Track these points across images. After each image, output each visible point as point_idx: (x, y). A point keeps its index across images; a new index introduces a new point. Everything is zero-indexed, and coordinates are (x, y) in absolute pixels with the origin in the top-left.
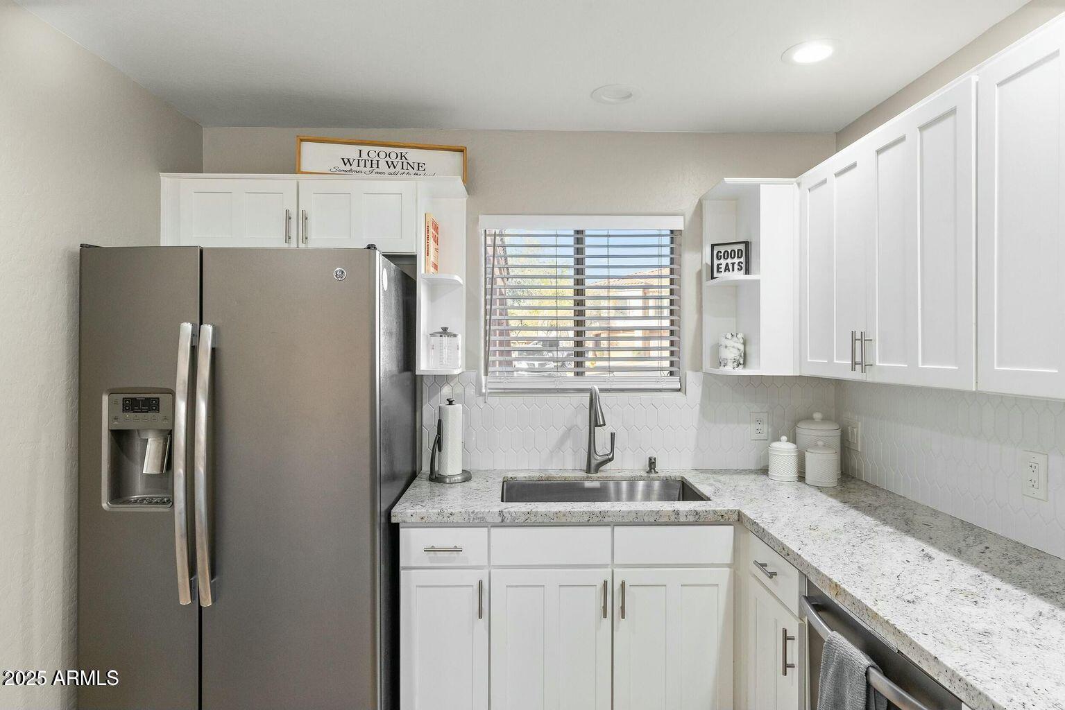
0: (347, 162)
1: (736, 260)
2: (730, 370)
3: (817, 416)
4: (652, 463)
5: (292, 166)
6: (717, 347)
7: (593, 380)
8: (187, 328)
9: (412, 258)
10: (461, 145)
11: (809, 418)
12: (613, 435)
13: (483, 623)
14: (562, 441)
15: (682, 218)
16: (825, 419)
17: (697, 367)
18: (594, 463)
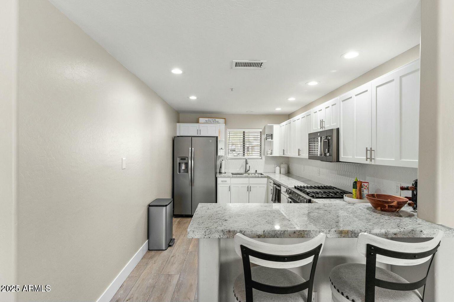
0: (206, 121)
1: (270, 137)
2: (269, 155)
3: (284, 163)
4: (256, 171)
5: (198, 122)
6: (267, 152)
7: (246, 157)
8: (190, 148)
9: (218, 137)
10: (225, 118)
11: (283, 164)
12: (249, 166)
13: (229, 192)
14: (242, 166)
15: (261, 129)
16: (285, 164)
17: (264, 155)
18: (246, 171)
